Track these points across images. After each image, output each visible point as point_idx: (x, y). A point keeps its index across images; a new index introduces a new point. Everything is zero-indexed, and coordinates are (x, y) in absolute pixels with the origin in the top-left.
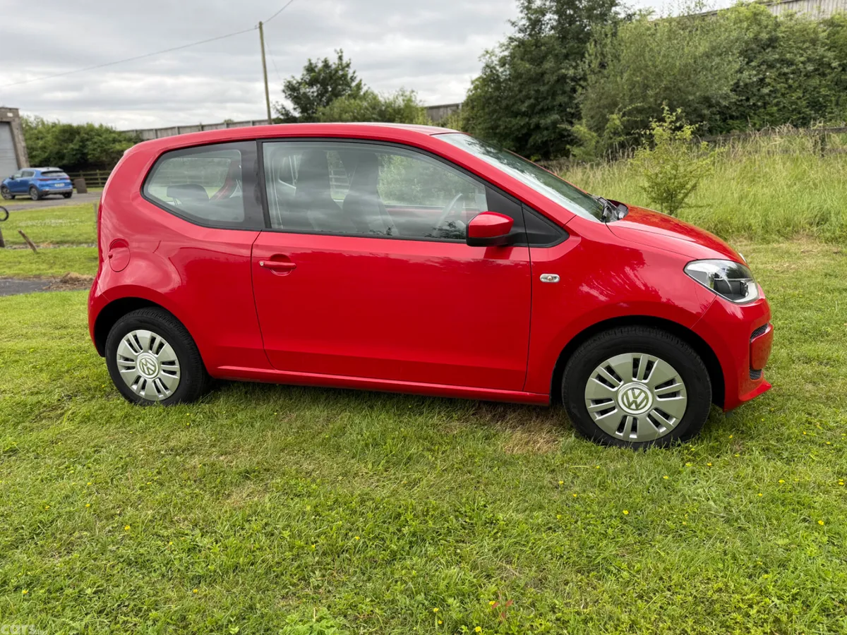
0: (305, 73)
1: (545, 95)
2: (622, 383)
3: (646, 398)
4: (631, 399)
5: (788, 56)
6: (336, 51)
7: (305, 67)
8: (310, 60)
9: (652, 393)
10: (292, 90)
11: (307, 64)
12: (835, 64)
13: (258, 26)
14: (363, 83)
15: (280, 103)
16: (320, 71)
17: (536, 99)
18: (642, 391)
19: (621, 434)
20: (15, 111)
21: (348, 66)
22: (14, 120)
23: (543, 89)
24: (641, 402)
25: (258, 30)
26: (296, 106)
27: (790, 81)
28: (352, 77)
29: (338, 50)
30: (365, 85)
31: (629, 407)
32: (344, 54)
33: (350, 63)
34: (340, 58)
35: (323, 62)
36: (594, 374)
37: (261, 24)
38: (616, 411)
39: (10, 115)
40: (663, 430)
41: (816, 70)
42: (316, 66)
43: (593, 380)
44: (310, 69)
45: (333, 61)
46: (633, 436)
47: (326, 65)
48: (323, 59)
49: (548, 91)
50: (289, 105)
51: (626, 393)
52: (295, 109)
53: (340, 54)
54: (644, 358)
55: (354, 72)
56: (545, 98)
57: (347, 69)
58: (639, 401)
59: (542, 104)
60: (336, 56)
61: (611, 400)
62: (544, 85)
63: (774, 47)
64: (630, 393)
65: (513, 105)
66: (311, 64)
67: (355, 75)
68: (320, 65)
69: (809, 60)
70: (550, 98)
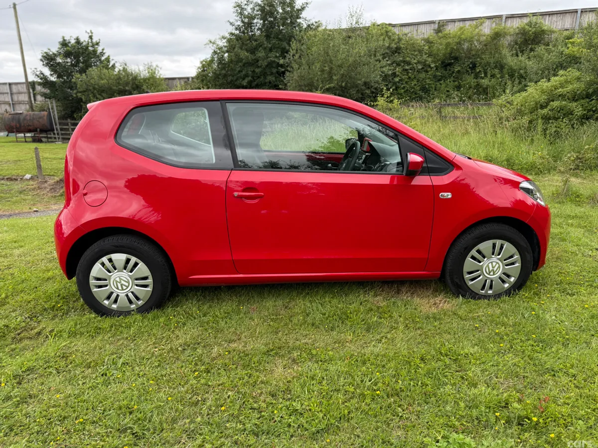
0: (60, 47)
1: (259, 75)
2: (486, 259)
3: (499, 267)
4: (491, 269)
5: (408, 59)
7: (60, 42)
8: (63, 37)
9: (502, 262)
10: (49, 60)
11: (61, 40)
12: (433, 65)
13: (12, 6)
14: (111, 58)
15: (38, 70)
16: (73, 46)
17: (253, 77)
18: (497, 263)
19: (483, 292)
21: (97, 44)
23: (257, 70)
24: (496, 270)
25: (12, 10)
26: (52, 73)
27: (410, 74)
28: (101, 53)
29: (89, 31)
30: (113, 60)
31: (489, 274)
32: (94, 35)
33: (99, 42)
34: (91, 37)
35: (75, 39)
36: (470, 255)
37: (15, 5)
38: (481, 277)
40: (506, 285)
41: (422, 68)
42: (70, 42)
43: (469, 259)
44: (64, 44)
45: (84, 39)
46: (490, 292)
47: (78, 41)
48: (75, 37)
49: (260, 72)
50: (47, 72)
51: (488, 266)
52: (51, 75)
53: (90, 34)
54: (498, 242)
55: (103, 50)
56: (258, 77)
57: (96, 46)
58: (495, 269)
59: (257, 81)
60: (87, 36)
61: (478, 271)
62: (258, 67)
63: (399, 53)
64: (490, 265)
65: (236, 80)
66: (64, 40)
67: (104, 52)
68: (73, 41)
69: (419, 62)
70: (262, 77)
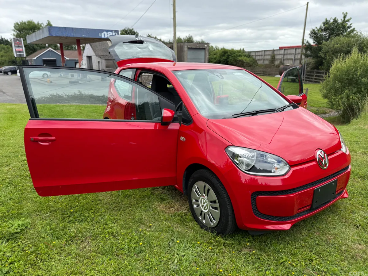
0: (322, 25)
6: (343, 13)
8: (326, 19)
10: (314, 34)
11: (324, 21)
13: (306, 4)
14: (356, 29)
15: (306, 40)
16: (331, 24)
20: (208, 44)
22: (207, 48)
26: (315, 41)
28: (349, 26)
29: (345, 13)
32: (347, 15)
33: (350, 20)
34: (345, 17)
35: (333, 19)
37: (308, 3)
39: (206, 46)
42: (329, 22)
44: (326, 22)
45: (340, 19)
47: (335, 20)
50: (312, 42)
53: (345, 15)
57: (347, 22)
60: (343, 16)
66: (326, 20)
67: (351, 25)
68: (332, 21)
